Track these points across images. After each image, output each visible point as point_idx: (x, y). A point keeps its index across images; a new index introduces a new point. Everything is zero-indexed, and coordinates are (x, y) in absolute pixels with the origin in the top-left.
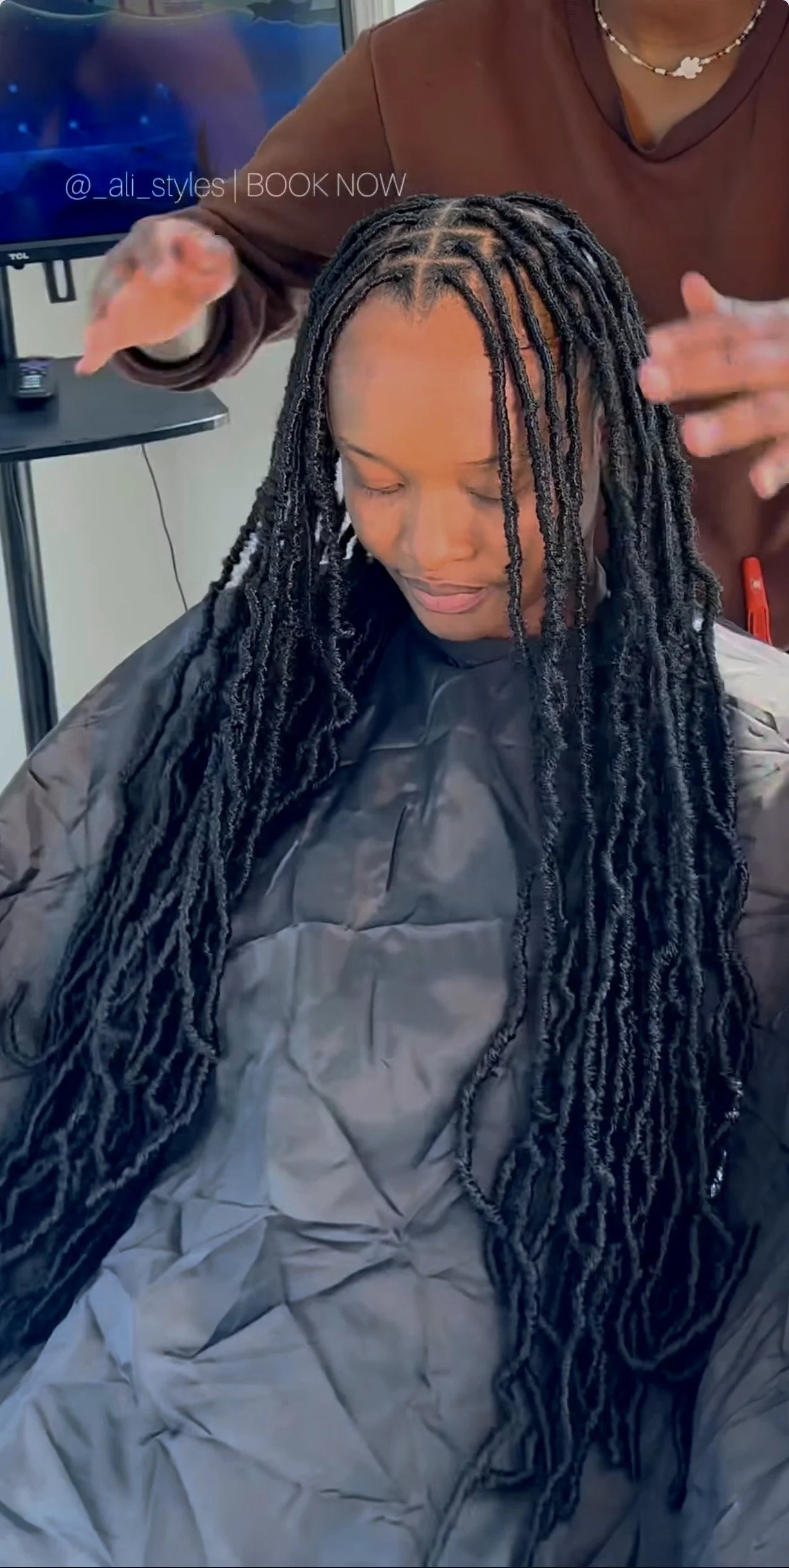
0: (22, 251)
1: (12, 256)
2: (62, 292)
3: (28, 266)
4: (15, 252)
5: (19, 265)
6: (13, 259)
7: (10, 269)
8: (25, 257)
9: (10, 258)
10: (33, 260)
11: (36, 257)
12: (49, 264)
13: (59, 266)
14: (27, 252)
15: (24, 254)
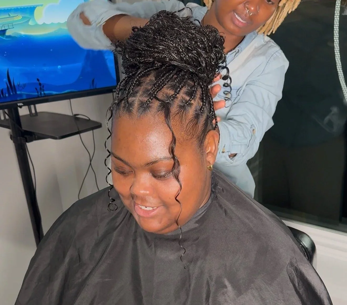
3: (23, 107)
4: (19, 103)
5: (21, 107)
7: (19, 108)
10: (24, 105)
11: (25, 104)
12: (29, 106)
13: (32, 106)
14: (23, 103)
15: (22, 104)
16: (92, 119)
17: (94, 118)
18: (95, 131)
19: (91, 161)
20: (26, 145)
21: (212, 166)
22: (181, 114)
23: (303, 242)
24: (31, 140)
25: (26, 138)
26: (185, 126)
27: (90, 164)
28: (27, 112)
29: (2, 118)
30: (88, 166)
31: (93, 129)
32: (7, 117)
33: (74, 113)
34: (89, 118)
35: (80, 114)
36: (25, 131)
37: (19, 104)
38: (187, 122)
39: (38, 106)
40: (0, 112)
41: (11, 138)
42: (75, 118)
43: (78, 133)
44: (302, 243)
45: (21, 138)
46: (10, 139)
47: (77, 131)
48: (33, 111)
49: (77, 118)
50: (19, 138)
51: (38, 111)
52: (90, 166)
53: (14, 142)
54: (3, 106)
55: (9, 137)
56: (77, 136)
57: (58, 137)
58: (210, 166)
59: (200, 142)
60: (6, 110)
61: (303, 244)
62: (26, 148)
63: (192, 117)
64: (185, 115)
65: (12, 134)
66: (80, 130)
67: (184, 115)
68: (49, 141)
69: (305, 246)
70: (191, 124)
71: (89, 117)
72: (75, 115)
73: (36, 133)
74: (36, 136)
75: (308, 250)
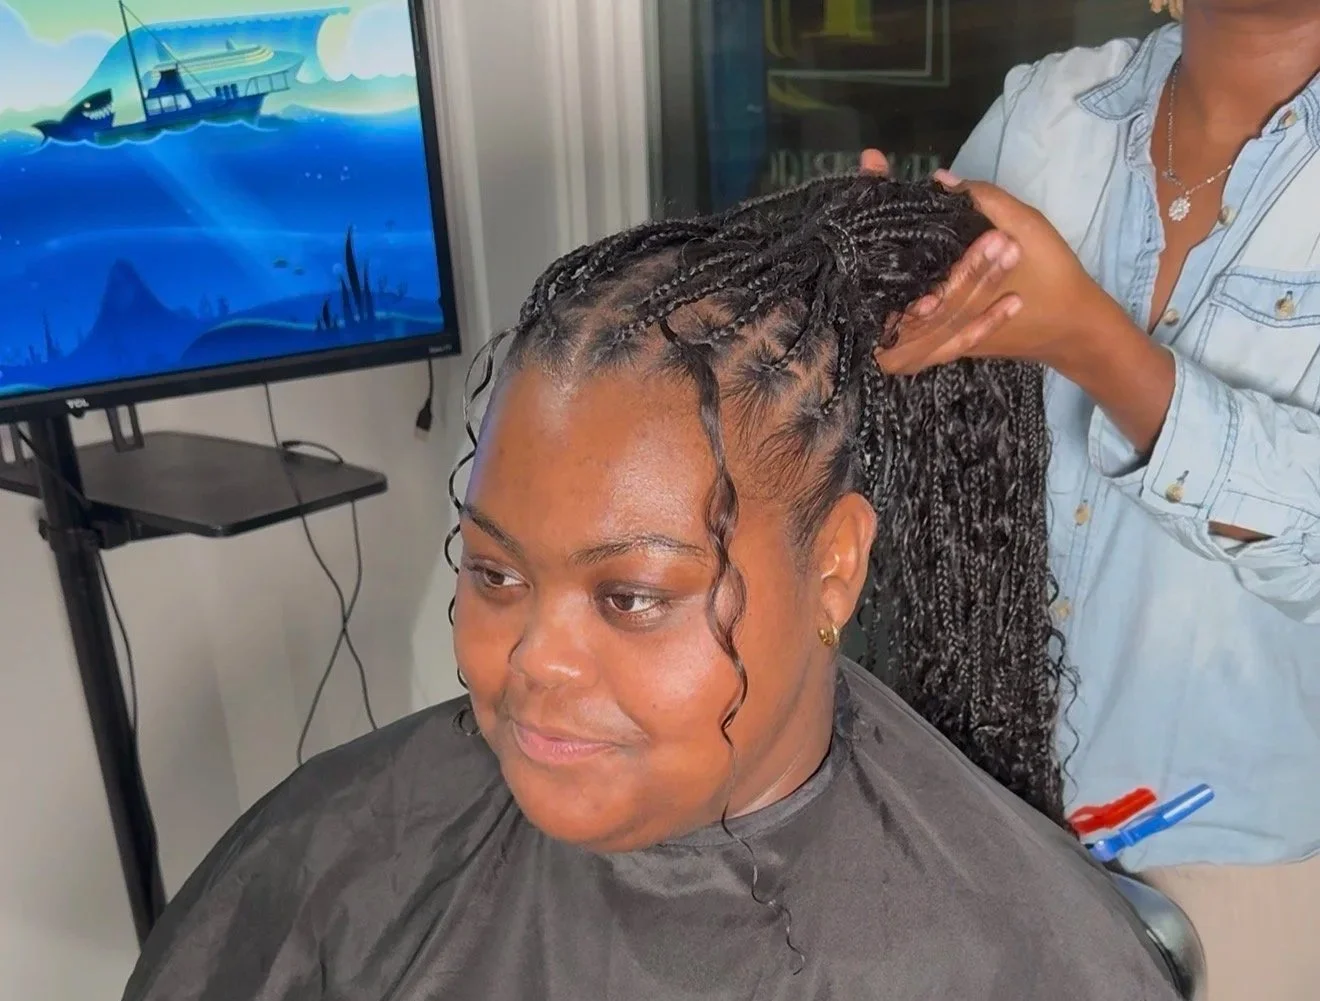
3: (88, 415)
4: (73, 398)
5: (79, 413)
6: (72, 406)
7: (72, 419)
9: (68, 406)
10: (92, 407)
11: (95, 403)
12: (110, 410)
13: (123, 411)
14: (87, 398)
15: (84, 401)
16: (349, 459)
17: (356, 456)
18: (361, 504)
19: (345, 620)
20: (100, 558)
21: (836, 632)
22: (748, 397)
23: (1157, 931)
24: (117, 541)
25: (99, 532)
26: (754, 445)
27: (344, 631)
28: (106, 435)
29: (9, 456)
30: (337, 637)
31: (353, 496)
32: (27, 452)
33: (283, 437)
34: (336, 454)
35: (303, 439)
36: (96, 505)
37: (71, 404)
38: (766, 432)
39: (143, 409)
40: (2, 431)
41: (43, 532)
42: (287, 455)
43: (299, 511)
44: (1152, 932)
45: (81, 530)
46: (39, 537)
47: (294, 504)
48: (127, 430)
49: (293, 454)
50: (71, 531)
51: (144, 428)
52: (344, 640)
53: (54, 547)
54: (12, 408)
55: (34, 528)
56: (293, 525)
57: (220, 528)
58: (829, 630)
59: (804, 526)
60: (24, 427)
61: (1155, 936)
62: (100, 569)
63: (788, 423)
64: (763, 405)
65: (45, 516)
66: (306, 500)
67: (756, 406)
68: (189, 541)
69: (1162, 944)
70: (780, 446)
71: (340, 453)
72: (287, 444)
73: (138, 511)
74: (139, 526)
75: (1174, 959)
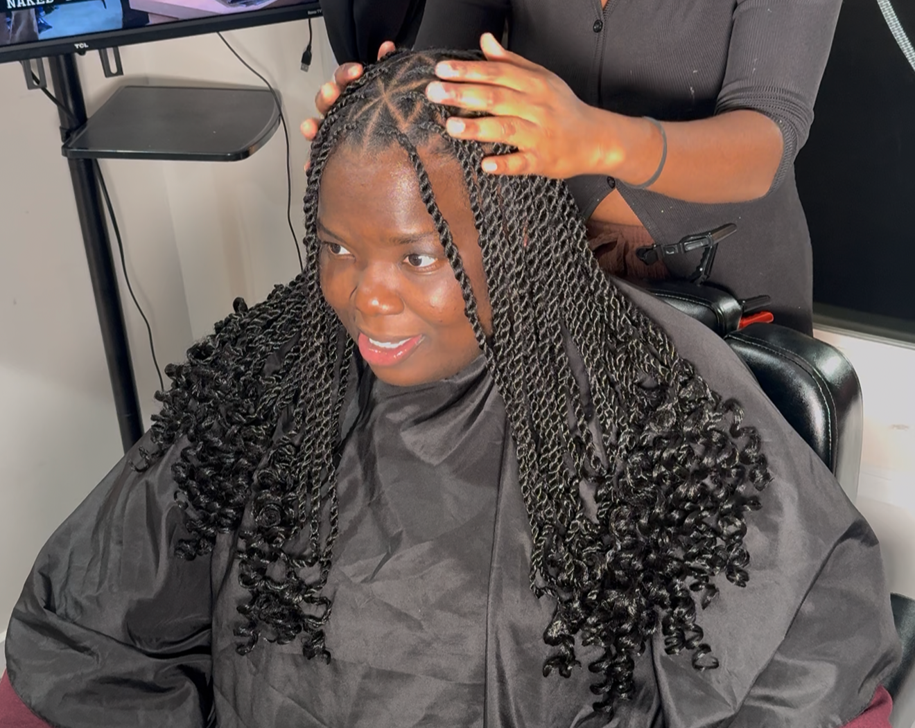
0: (83, 42)
1: (77, 46)
2: (114, 69)
3: (88, 53)
5: (82, 52)
6: (77, 47)
7: (77, 55)
8: (86, 46)
9: (75, 47)
10: (90, 48)
11: (92, 46)
12: (102, 50)
13: (110, 52)
14: (87, 42)
15: (85, 44)
39: (123, 50)
48: (113, 64)
60: (45, 61)
